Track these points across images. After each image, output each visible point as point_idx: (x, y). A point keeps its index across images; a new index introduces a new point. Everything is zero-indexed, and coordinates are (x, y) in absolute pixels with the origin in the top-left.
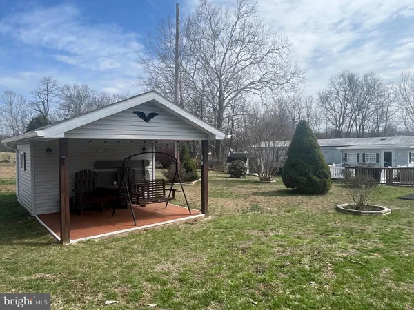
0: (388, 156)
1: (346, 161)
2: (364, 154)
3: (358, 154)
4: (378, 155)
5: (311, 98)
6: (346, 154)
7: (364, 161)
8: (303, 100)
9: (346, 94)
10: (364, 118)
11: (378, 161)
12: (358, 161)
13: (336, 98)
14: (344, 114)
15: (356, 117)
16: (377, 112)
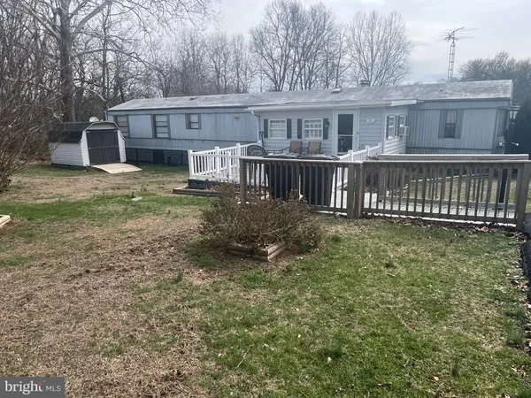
0: (346, 124)
1: (266, 136)
2: (300, 121)
3: (289, 122)
4: (326, 122)
5: (240, 37)
6: (266, 121)
7: (300, 137)
8: (229, 40)
9: (288, 34)
10: (311, 72)
11: (326, 137)
12: (289, 136)
13: (274, 39)
14: (285, 65)
15: (301, 70)
16: (327, 66)
